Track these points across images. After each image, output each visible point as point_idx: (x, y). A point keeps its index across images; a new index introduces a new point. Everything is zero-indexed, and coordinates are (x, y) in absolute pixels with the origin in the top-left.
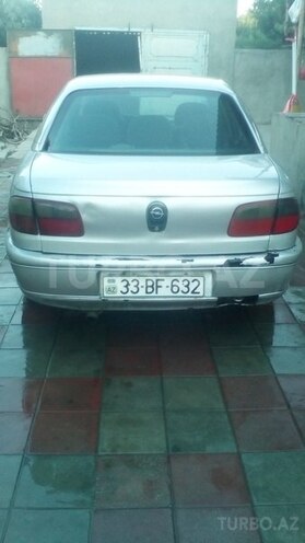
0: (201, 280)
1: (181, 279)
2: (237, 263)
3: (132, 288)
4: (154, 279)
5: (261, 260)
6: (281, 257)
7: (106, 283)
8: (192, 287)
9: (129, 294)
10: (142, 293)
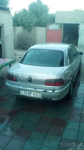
0: (39, 94)
1: (35, 93)
2: (46, 91)
3: (26, 93)
4: (30, 92)
5: (51, 91)
6: (56, 91)
7: (21, 92)
8: (38, 95)
9: (25, 94)
10: (28, 95)
